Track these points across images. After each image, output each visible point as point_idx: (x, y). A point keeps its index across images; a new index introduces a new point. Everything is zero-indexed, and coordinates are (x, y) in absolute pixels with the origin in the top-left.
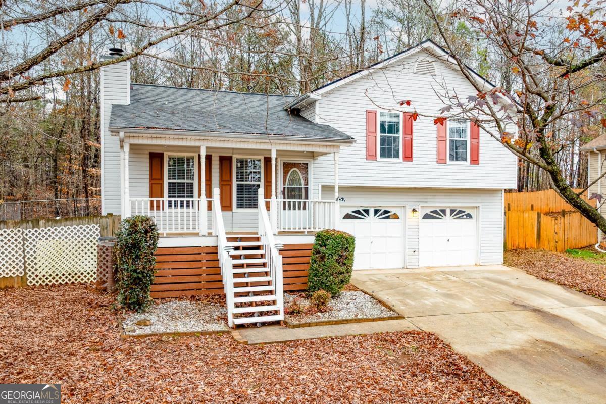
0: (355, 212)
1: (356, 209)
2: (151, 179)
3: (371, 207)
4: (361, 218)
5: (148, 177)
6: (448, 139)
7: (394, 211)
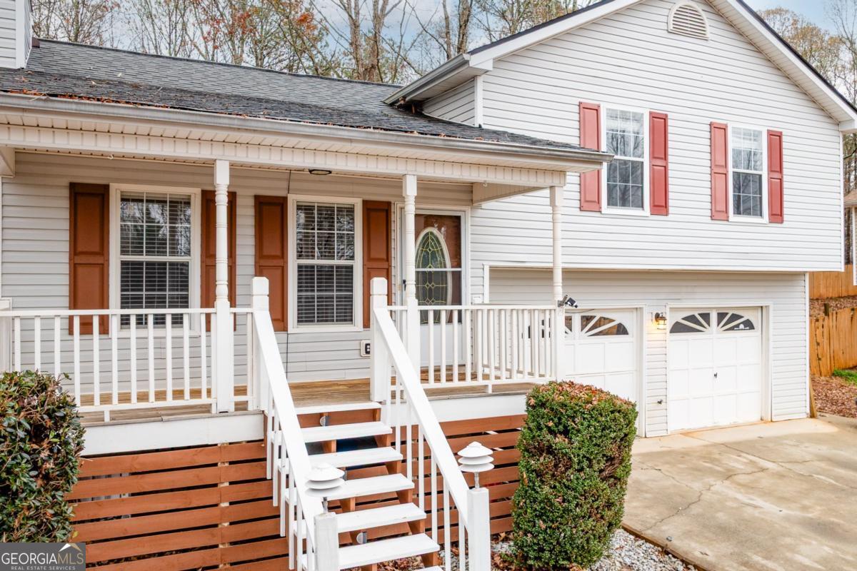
2: (75, 251)
3: (574, 312)
5: (66, 247)
6: (731, 170)
7: (619, 318)
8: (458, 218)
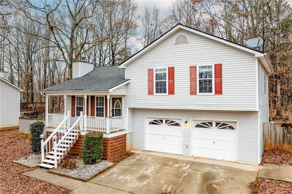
0: (154, 121)
1: (155, 119)
3: (163, 119)
4: (158, 124)
5: (71, 104)
7: (177, 121)
8: (121, 98)
